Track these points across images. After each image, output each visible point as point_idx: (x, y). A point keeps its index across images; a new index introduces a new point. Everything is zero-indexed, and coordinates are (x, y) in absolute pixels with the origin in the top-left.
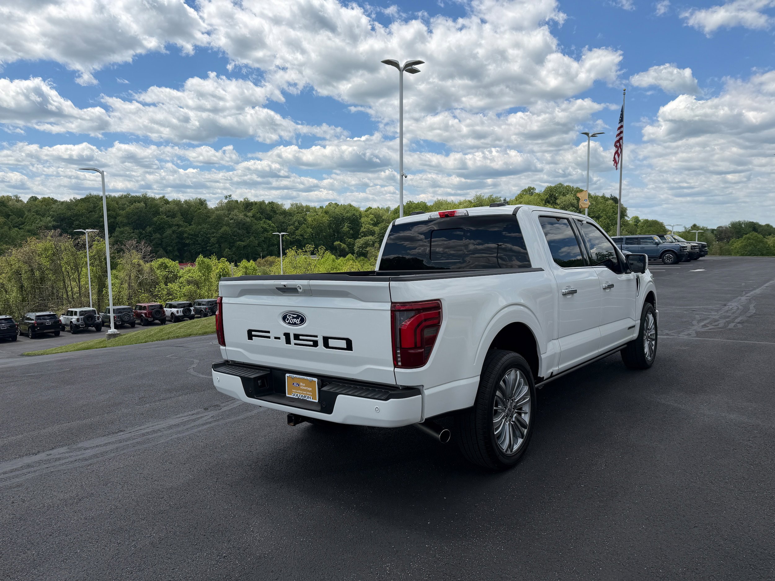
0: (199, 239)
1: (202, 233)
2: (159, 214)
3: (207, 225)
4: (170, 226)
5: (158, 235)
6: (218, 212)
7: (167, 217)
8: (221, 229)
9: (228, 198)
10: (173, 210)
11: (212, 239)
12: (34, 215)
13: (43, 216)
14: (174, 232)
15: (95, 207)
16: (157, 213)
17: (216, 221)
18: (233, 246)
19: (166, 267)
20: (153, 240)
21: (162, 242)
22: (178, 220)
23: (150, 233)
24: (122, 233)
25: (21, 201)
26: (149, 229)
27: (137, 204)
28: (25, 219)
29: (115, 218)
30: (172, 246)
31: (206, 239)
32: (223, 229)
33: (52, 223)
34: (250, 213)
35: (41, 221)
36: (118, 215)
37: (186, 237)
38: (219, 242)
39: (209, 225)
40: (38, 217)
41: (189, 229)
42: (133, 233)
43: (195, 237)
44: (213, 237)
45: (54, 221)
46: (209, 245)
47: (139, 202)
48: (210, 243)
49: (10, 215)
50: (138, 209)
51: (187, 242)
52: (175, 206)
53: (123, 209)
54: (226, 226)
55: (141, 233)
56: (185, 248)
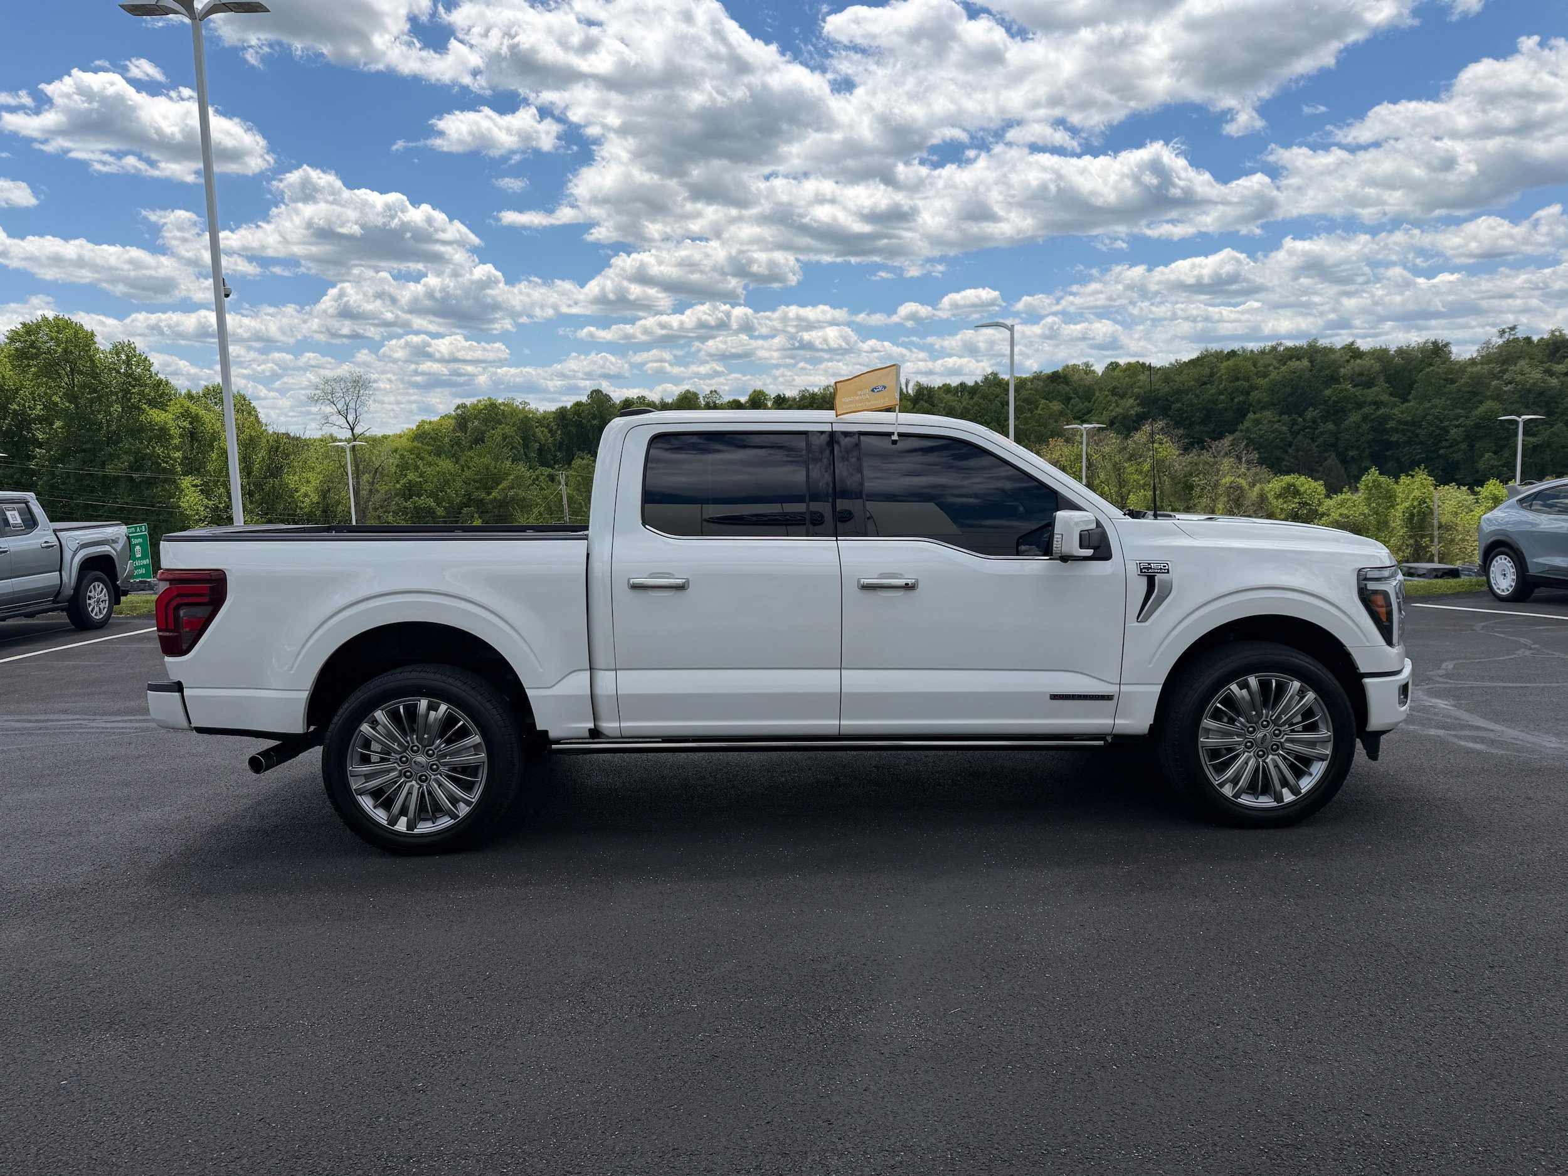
0: (1422, 433)
1: (1429, 418)
2: (1337, 381)
3: (1443, 399)
4: (1359, 406)
5: (1331, 426)
6: (1475, 369)
7: (1355, 386)
8: (1478, 407)
9: (1506, 335)
10: (1369, 371)
11: (1453, 431)
12: (1107, 396)
13: (1122, 398)
14: (1365, 418)
15: (1212, 375)
16: (1333, 379)
17: (1468, 389)
18: (1505, 446)
19: (1297, 493)
20: (1318, 437)
21: (1337, 439)
22: (1379, 391)
23: (1314, 422)
24: (1257, 422)
25: (1094, 372)
26: (1311, 413)
27: (1294, 364)
28: (1094, 403)
29: (1248, 393)
30: (1358, 448)
31: (1438, 432)
32: (1482, 409)
33: (1136, 409)
34: (1560, 366)
35: (1117, 406)
36: (1253, 388)
37: (1391, 427)
38: (1470, 438)
39: (1450, 399)
40: (1114, 399)
41: (1400, 411)
42: (1279, 421)
43: (1413, 428)
44: (1456, 426)
45: (1139, 405)
46: (1444, 444)
47: (1299, 359)
48: (1446, 440)
49: (1071, 398)
50: (1294, 372)
51: (1394, 438)
52: (1372, 361)
53: (1265, 375)
54: (1494, 400)
55: (1294, 423)
56: (1388, 453)
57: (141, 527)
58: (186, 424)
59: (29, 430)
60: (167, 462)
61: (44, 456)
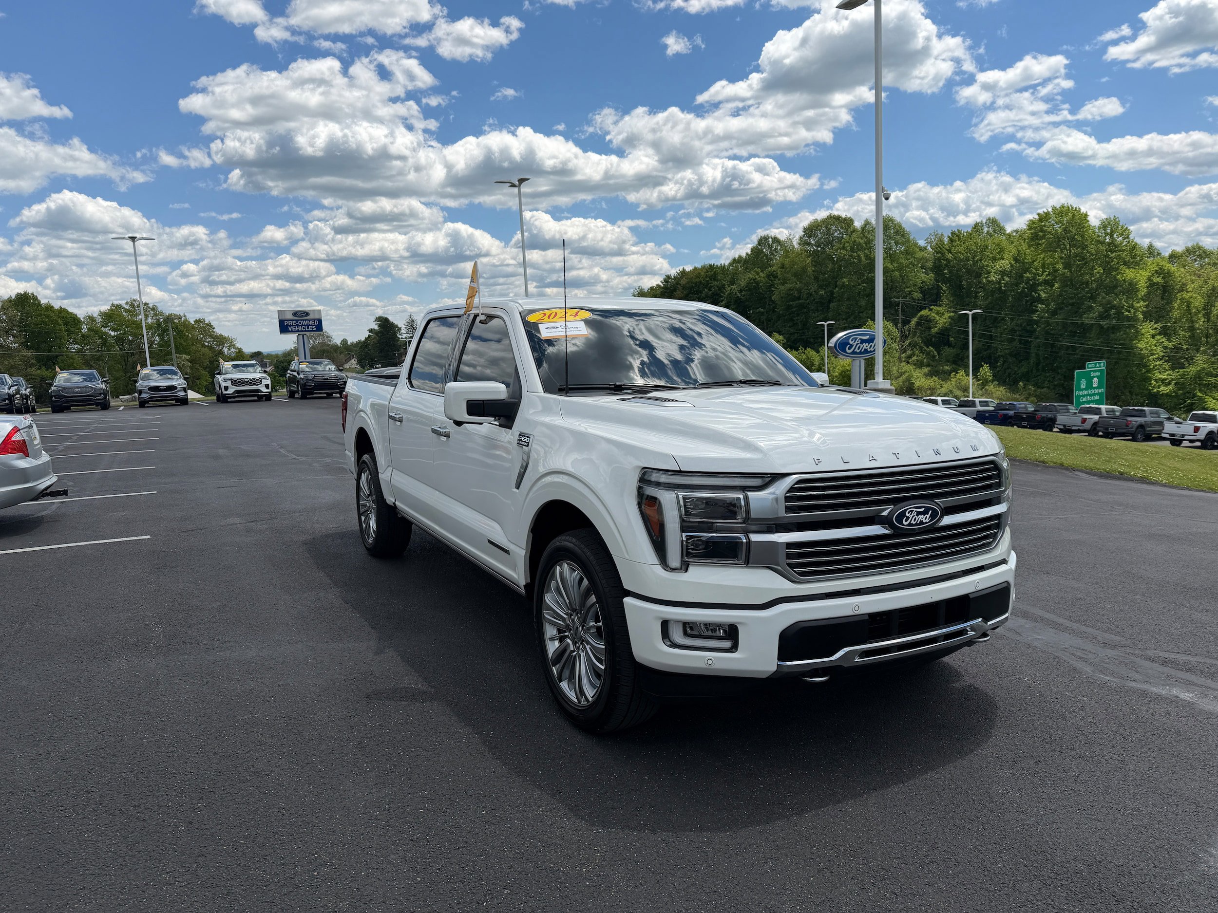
57: (1099, 363)
58: (1159, 280)
59: (1036, 291)
60: (1129, 312)
61: (1044, 309)
